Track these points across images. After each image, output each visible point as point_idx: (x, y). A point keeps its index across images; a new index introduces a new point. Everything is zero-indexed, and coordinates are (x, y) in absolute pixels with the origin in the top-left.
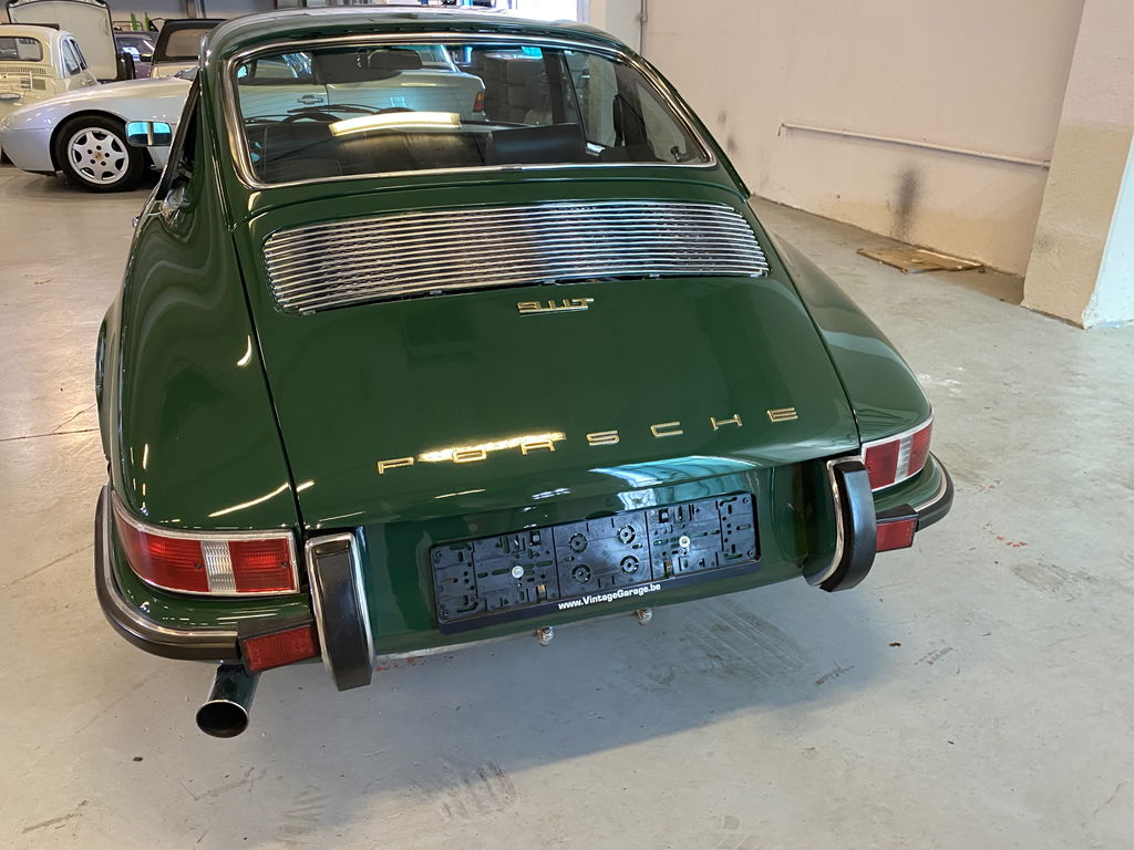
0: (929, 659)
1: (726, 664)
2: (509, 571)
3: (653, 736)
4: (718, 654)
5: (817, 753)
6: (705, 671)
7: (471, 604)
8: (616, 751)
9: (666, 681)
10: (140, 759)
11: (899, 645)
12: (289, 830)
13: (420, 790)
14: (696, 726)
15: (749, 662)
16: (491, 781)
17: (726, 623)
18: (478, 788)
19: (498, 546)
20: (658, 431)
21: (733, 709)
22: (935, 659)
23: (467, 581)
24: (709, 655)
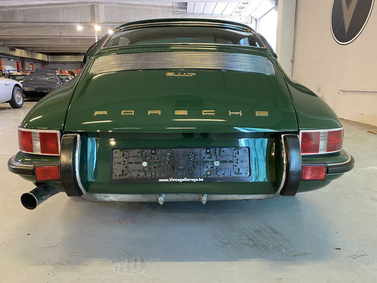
0: (354, 257)
1: (254, 242)
2: (141, 163)
3: (211, 261)
4: (253, 239)
5: (282, 280)
6: (244, 244)
7: (125, 173)
8: (192, 263)
9: (226, 244)
10: (29, 234)
11: (340, 249)
12: (58, 263)
13: (111, 260)
14: (230, 261)
15: (266, 244)
16: (138, 263)
17: (261, 230)
18: (132, 264)
19: (138, 152)
20: (205, 112)
21: (250, 258)
22: (356, 257)
23: (124, 164)
24: (249, 239)
